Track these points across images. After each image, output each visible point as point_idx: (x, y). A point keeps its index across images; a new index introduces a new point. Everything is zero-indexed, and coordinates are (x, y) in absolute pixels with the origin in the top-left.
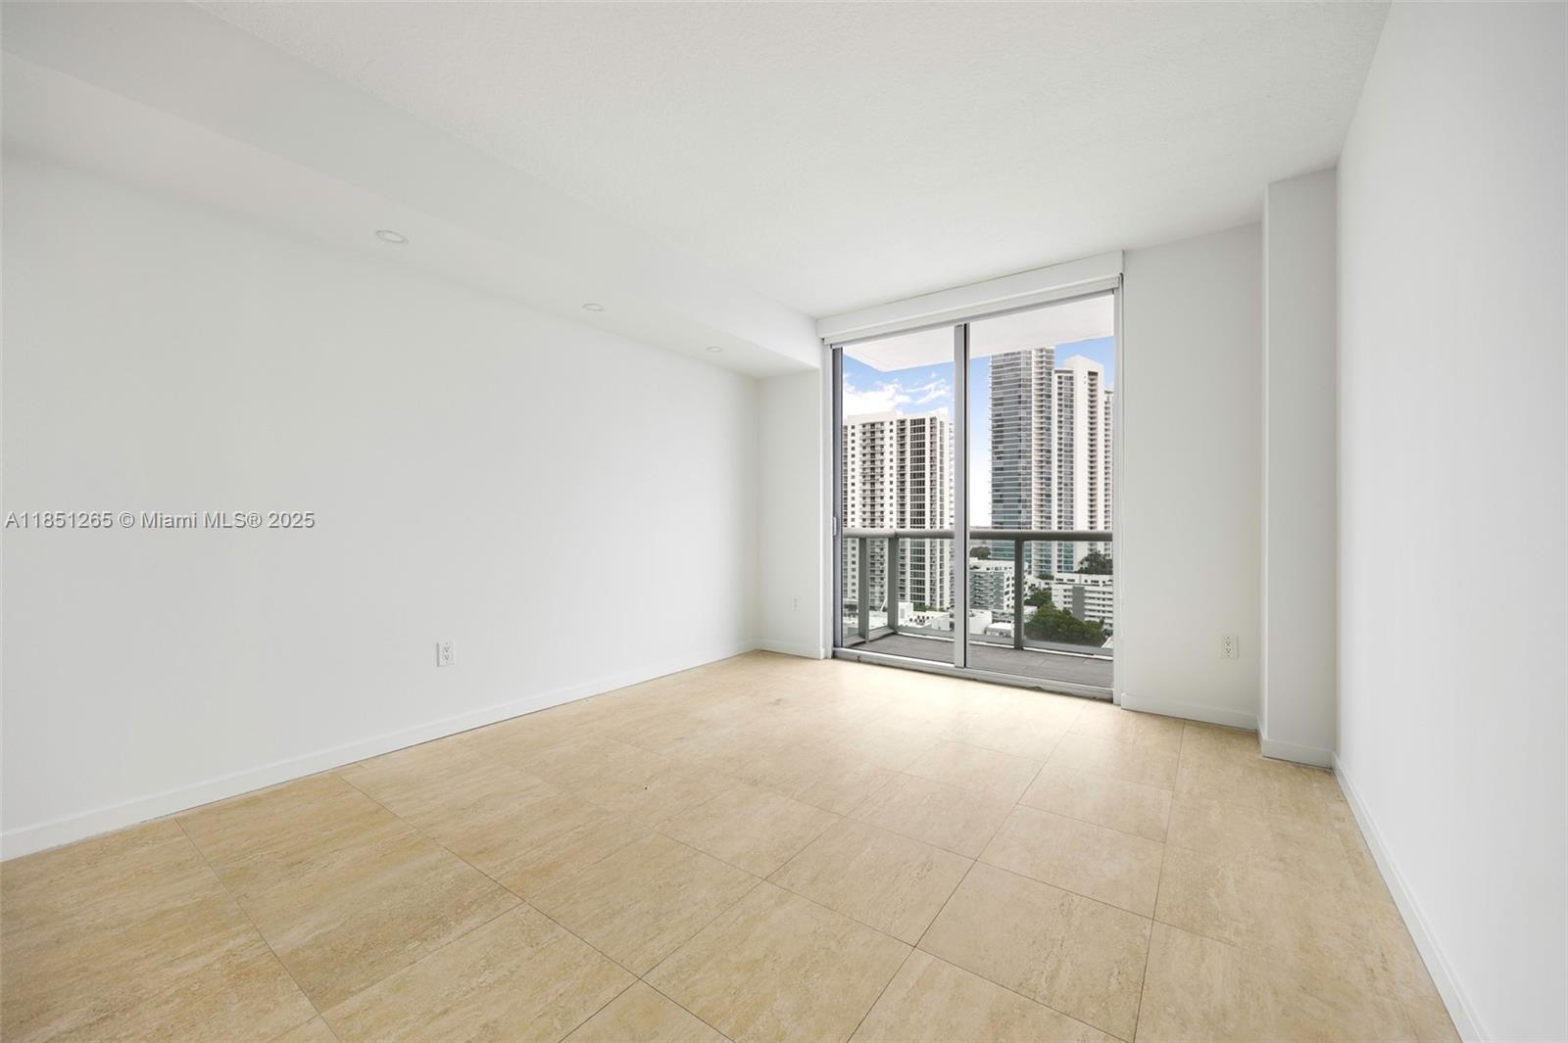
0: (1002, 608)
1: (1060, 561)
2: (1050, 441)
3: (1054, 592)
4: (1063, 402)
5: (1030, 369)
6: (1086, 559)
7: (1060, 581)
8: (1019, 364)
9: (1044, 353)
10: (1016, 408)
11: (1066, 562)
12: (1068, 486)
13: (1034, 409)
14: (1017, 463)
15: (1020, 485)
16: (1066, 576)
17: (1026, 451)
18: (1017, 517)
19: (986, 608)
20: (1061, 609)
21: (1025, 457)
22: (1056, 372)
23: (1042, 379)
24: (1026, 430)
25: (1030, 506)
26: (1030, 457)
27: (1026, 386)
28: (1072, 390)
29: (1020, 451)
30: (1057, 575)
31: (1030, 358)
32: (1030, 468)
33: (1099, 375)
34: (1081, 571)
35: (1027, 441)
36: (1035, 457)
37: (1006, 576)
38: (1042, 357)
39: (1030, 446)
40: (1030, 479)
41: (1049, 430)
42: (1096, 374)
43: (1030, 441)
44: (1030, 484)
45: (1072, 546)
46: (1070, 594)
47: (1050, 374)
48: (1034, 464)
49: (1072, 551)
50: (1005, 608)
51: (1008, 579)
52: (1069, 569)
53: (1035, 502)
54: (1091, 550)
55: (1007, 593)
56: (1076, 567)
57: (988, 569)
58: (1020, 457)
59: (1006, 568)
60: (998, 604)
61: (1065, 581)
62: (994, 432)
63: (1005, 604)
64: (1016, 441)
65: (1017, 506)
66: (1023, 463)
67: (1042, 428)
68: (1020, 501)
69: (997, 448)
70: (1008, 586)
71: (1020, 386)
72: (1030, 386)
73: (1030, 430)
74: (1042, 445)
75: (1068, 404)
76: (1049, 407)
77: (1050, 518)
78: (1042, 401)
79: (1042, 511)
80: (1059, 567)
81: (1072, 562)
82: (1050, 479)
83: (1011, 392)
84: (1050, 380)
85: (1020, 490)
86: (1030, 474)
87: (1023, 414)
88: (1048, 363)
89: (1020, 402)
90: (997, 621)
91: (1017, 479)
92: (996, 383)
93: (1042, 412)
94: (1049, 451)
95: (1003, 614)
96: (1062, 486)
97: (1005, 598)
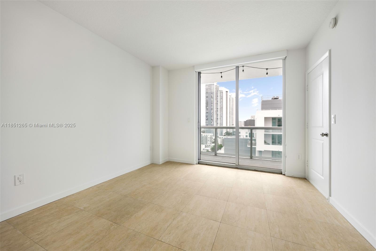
0: (207, 144)
1: (220, 133)
2: (218, 106)
3: (218, 140)
4: (221, 98)
5: (214, 90)
6: (226, 133)
7: (220, 138)
8: (211, 89)
9: (217, 86)
10: (211, 99)
11: (221, 134)
12: (222, 116)
13: (215, 99)
14: (211, 111)
15: (212, 116)
16: (221, 137)
17: (213, 109)
18: (211, 123)
19: (204, 144)
20: (220, 144)
21: (213, 110)
22: (219, 91)
23: (216, 92)
24: (213, 104)
25: (214, 121)
26: (214, 110)
27: (213, 94)
28: (223, 95)
29: (212, 108)
30: (220, 137)
31: (214, 87)
32: (214, 112)
33: (228, 92)
34: (224, 136)
35: (213, 106)
36: (215, 110)
37: (208, 137)
38: (216, 87)
39: (214, 107)
40: (214, 115)
41: (218, 104)
42: (227, 92)
43: (214, 106)
44: (214, 116)
45: (223, 130)
46: (222, 141)
47: (218, 91)
48: (215, 111)
49: (222, 131)
50: (208, 144)
51: (209, 138)
52: (222, 135)
53: (215, 120)
54: (227, 131)
55: (208, 141)
56: (223, 135)
57: (204, 135)
58: (212, 110)
59: (208, 135)
60: (206, 143)
61: (221, 138)
62: (206, 104)
63: (208, 143)
64: (211, 106)
65: (211, 121)
66: (212, 111)
67: (216, 103)
68: (212, 120)
69: (207, 107)
70: (209, 139)
71: (212, 94)
72: (214, 94)
73: (214, 104)
74: (216, 107)
75: (222, 98)
76: (218, 99)
77: (218, 124)
78: (216, 97)
79: (216, 122)
80: (220, 135)
81: (223, 134)
82: (218, 115)
83: (210, 95)
84: (218, 93)
85: (211, 117)
86: (214, 114)
87: (212, 100)
88: (217, 89)
89: (212, 97)
90: (206, 147)
91: (211, 115)
92: (207, 93)
93: (216, 100)
94: (218, 109)
95: (208, 145)
96: (221, 116)
97: (208, 142)
